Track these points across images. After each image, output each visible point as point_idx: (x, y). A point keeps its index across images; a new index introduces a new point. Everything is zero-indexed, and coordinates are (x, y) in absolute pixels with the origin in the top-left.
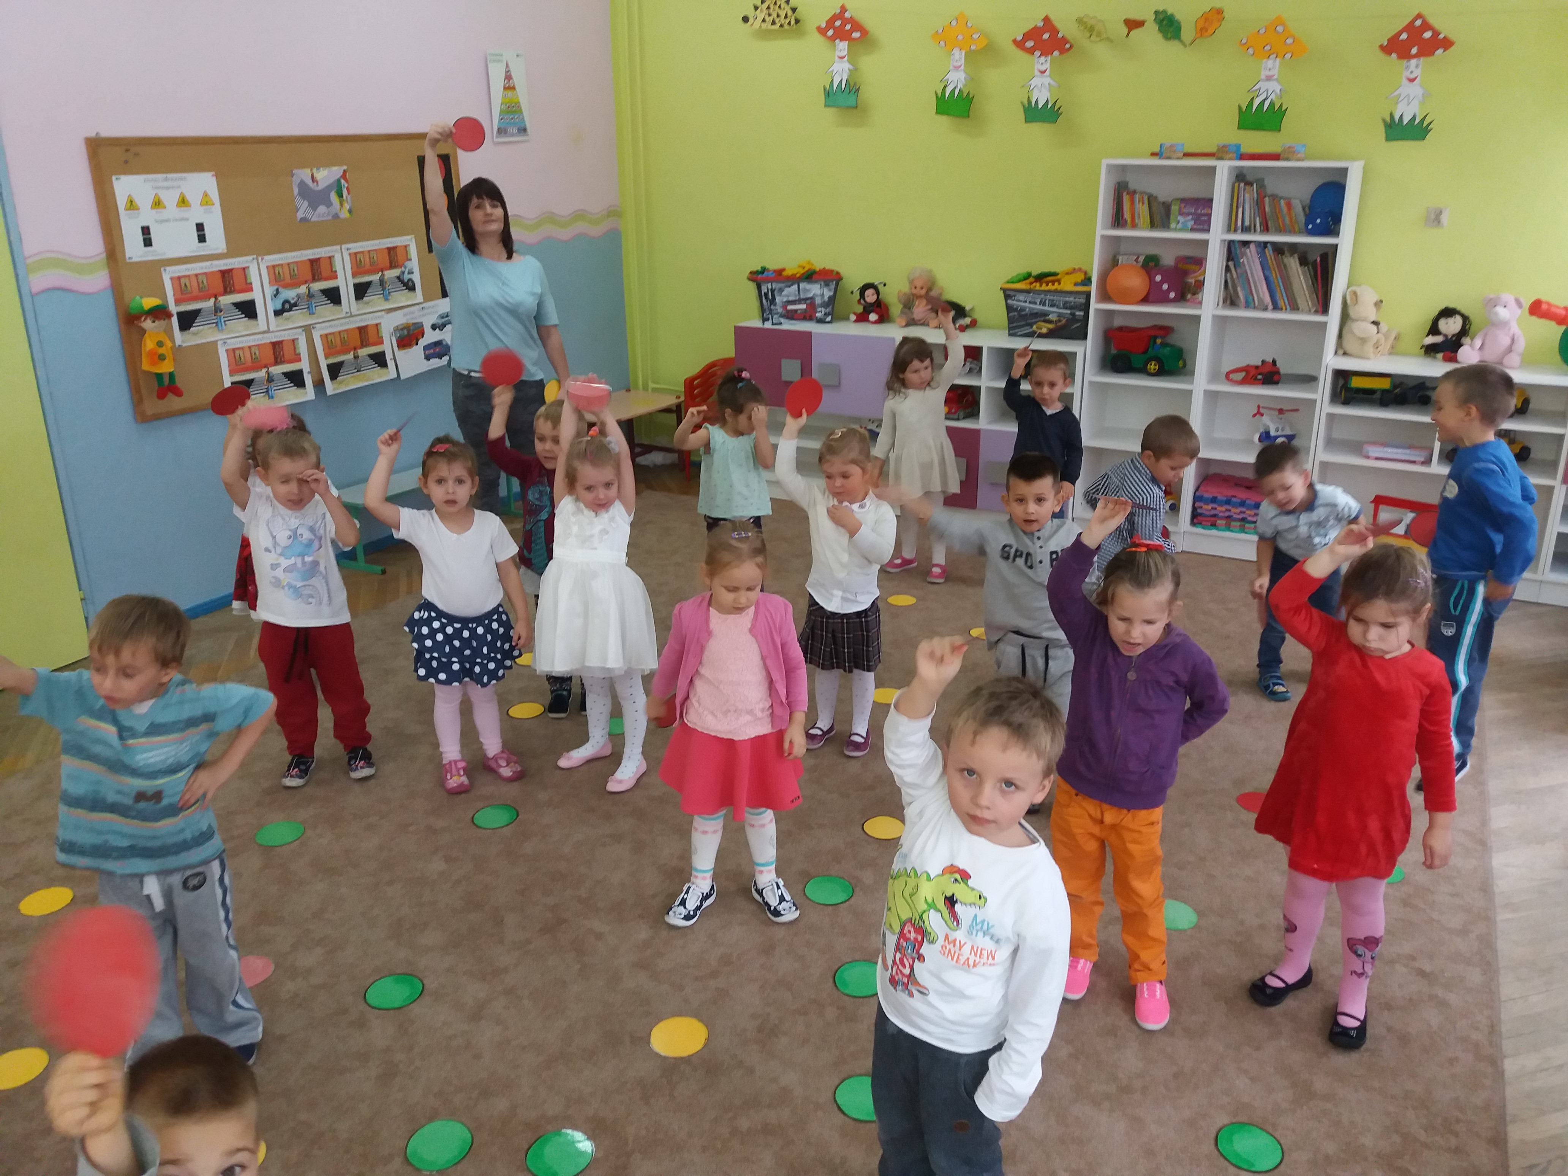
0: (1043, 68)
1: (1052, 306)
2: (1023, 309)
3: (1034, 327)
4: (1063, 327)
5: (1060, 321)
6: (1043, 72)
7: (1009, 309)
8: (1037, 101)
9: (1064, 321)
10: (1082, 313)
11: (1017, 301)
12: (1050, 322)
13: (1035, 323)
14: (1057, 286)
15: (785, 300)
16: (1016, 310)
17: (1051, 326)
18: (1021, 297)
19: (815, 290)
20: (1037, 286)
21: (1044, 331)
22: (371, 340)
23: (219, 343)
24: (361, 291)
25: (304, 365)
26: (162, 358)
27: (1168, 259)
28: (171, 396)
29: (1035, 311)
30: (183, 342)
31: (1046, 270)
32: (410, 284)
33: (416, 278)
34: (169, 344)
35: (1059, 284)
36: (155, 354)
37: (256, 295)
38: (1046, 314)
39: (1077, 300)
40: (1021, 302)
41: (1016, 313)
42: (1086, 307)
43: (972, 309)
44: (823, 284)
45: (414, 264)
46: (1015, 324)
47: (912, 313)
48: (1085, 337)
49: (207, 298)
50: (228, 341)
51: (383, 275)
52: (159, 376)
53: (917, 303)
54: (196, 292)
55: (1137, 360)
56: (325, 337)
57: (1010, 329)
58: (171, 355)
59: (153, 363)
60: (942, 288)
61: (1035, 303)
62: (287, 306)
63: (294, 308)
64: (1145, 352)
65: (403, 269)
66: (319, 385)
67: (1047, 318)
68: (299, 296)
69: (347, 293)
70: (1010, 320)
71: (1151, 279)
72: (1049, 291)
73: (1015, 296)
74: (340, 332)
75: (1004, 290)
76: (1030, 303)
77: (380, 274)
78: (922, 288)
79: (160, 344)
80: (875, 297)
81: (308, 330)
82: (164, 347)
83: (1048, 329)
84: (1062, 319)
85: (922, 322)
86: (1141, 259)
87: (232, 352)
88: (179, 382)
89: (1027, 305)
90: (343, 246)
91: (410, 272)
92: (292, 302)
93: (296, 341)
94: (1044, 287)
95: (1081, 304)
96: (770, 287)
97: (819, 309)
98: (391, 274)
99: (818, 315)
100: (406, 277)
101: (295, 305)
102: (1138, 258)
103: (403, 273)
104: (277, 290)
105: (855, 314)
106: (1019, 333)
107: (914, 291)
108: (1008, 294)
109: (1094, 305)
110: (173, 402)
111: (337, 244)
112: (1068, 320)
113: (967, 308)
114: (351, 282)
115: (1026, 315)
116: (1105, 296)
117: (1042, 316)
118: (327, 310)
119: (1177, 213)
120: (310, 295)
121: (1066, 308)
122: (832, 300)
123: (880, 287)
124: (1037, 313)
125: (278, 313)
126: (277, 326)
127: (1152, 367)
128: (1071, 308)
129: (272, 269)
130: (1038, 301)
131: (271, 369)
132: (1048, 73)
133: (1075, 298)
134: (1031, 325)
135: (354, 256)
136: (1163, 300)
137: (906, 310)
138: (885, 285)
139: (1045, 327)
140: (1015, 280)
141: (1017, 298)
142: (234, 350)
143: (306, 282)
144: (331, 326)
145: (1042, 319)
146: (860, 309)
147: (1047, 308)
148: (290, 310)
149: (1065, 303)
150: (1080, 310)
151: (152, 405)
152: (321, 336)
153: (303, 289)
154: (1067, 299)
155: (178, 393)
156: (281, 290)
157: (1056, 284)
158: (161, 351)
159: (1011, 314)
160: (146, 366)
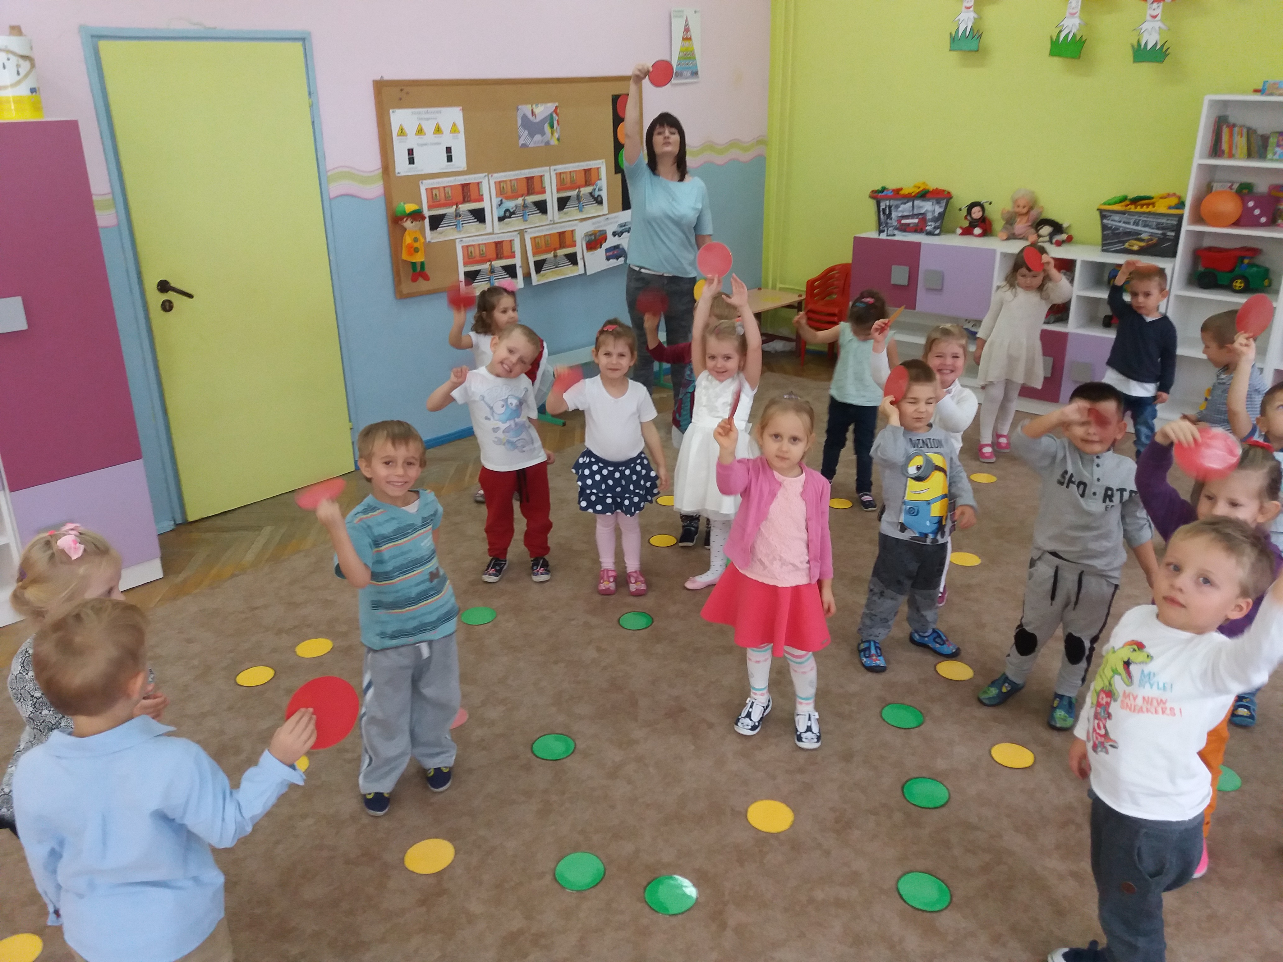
0: (1154, 13)
1: (1145, 226)
2: (1117, 229)
3: (1127, 245)
4: (1154, 245)
5: (1151, 240)
6: (1155, 17)
7: (1104, 227)
8: (1146, 44)
9: (1155, 240)
10: (1173, 234)
11: (1112, 221)
12: (1141, 240)
13: (1126, 241)
14: (1150, 209)
15: (900, 215)
16: (1110, 228)
17: (1142, 244)
18: (1117, 217)
19: (928, 207)
20: (1132, 208)
21: (1136, 248)
22: (568, 243)
23: (457, 241)
24: (562, 203)
25: (517, 261)
26: (416, 250)
27: (1262, 186)
28: (421, 280)
29: (1128, 230)
30: (432, 239)
31: (1142, 194)
32: (599, 199)
33: (604, 194)
34: (422, 240)
35: (1154, 207)
36: (412, 247)
37: (485, 205)
38: (1138, 233)
39: (1169, 222)
40: (1115, 222)
41: (1109, 232)
42: (1177, 229)
43: (1069, 227)
44: (935, 201)
45: (603, 183)
46: (1108, 242)
47: (1013, 229)
48: (1174, 255)
49: (449, 205)
50: (464, 240)
51: (579, 191)
52: (414, 264)
53: (1019, 220)
54: (443, 201)
55: (1223, 278)
56: (534, 239)
57: (1103, 245)
58: (423, 250)
59: (410, 254)
60: (1042, 207)
61: (1128, 223)
62: (508, 214)
63: (512, 216)
64: (1232, 271)
65: (595, 187)
66: (527, 277)
67: (1139, 237)
68: (516, 206)
69: (552, 205)
70: (1104, 237)
71: (1244, 203)
72: (1144, 213)
73: (1110, 216)
74: (545, 236)
75: (1101, 211)
76: (1124, 223)
77: (577, 190)
78: (1024, 207)
79: (416, 240)
80: (981, 214)
81: (522, 233)
82: (418, 243)
83: (1140, 246)
84: (1153, 238)
85: (1021, 236)
86: (1236, 186)
87: (466, 248)
88: (427, 270)
89: (1121, 224)
90: (553, 168)
91: (600, 190)
92: (512, 211)
93: (512, 242)
94: (1139, 209)
95: (1173, 225)
96: (888, 204)
97: (930, 224)
98: (586, 190)
99: (928, 228)
100: (597, 193)
101: (513, 213)
102: (1232, 185)
103: (595, 190)
104: (501, 201)
105: (961, 228)
106: (1112, 250)
107: (1017, 210)
108: (1104, 214)
109: (1186, 227)
110: (422, 285)
111: (546, 166)
112: (1159, 239)
113: (1065, 225)
114: (556, 196)
115: (1119, 233)
116: (1198, 218)
117: (1135, 235)
118: (536, 218)
119: (1275, 145)
120: (525, 206)
121: (1158, 229)
122: (942, 215)
123: (986, 206)
124: (1129, 232)
125: (501, 219)
126: (500, 229)
127: (1238, 284)
128: (1163, 229)
129: (498, 183)
130: (1132, 221)
131: (493, 263)
132: (1159, 18)
133: (1168, 220)
134: (1123, 242)
135: (559, 175)
136: (1254, 223)
137: (1008, 226)
138: (990, 203)
139: (1137, 245)
140: (1113, 201)
141: (1112, 218)
142: (467, 246)
143: (522, 196)
144: (539, 231)
145: (1135, 237)
146: (966, 224)
147: (1139, 228)
148: (510, 217)
149: (1158, 224)
150: (1173, 231)
151: (408, 286)
152: (531, 238)
153: (520, 201)
154: (1159, 221)
155: (426, 278)
156: (504, 201)
157: (1151, 206)
158: (416, 245)
159: (1105, 233)
160: (405, 256)
